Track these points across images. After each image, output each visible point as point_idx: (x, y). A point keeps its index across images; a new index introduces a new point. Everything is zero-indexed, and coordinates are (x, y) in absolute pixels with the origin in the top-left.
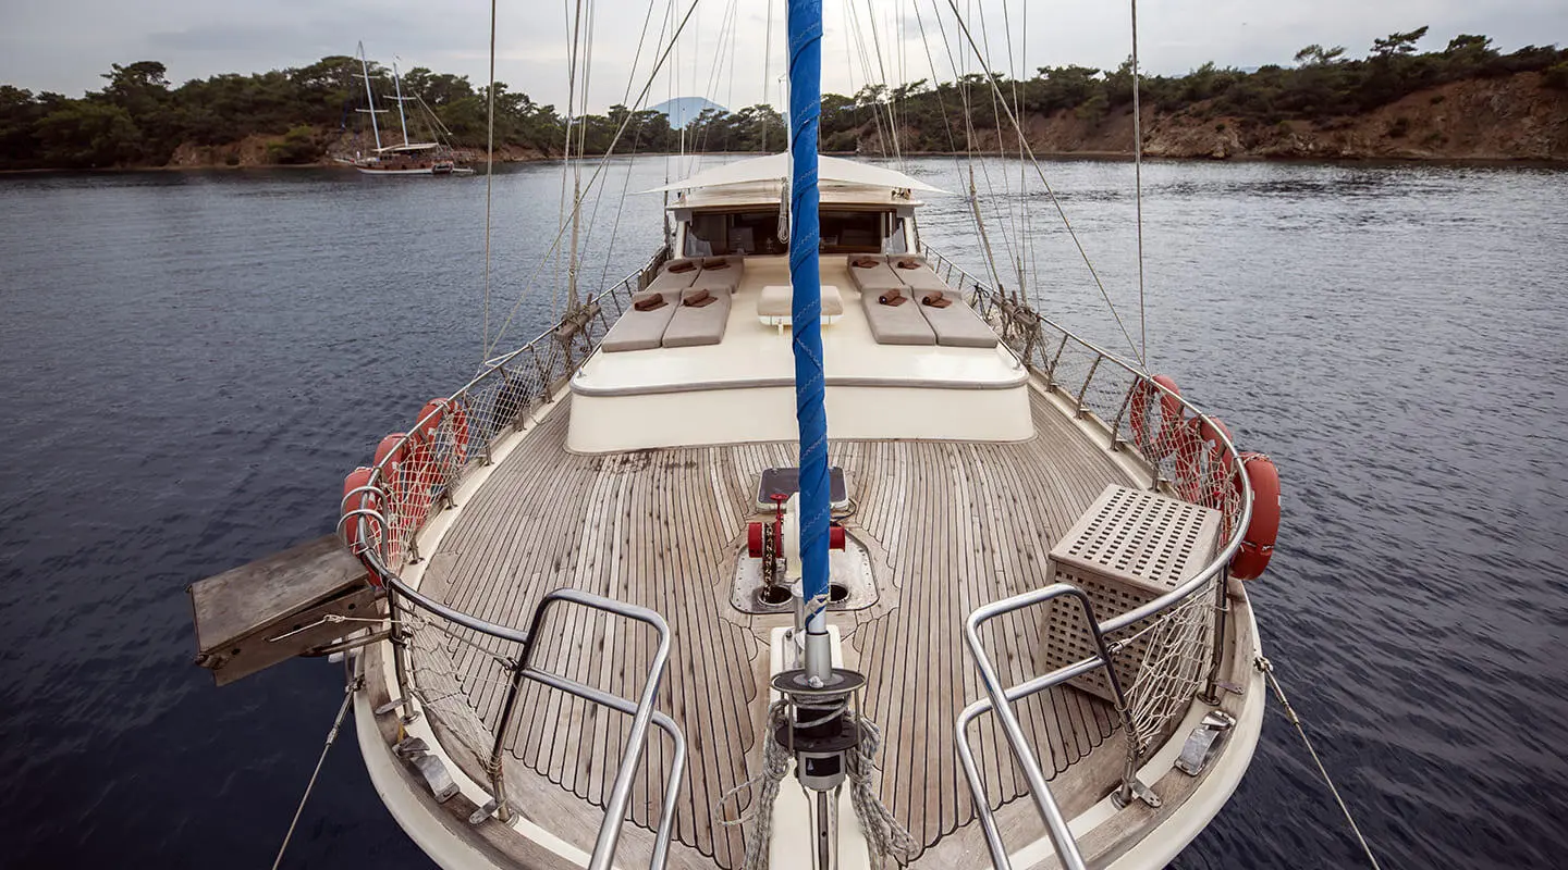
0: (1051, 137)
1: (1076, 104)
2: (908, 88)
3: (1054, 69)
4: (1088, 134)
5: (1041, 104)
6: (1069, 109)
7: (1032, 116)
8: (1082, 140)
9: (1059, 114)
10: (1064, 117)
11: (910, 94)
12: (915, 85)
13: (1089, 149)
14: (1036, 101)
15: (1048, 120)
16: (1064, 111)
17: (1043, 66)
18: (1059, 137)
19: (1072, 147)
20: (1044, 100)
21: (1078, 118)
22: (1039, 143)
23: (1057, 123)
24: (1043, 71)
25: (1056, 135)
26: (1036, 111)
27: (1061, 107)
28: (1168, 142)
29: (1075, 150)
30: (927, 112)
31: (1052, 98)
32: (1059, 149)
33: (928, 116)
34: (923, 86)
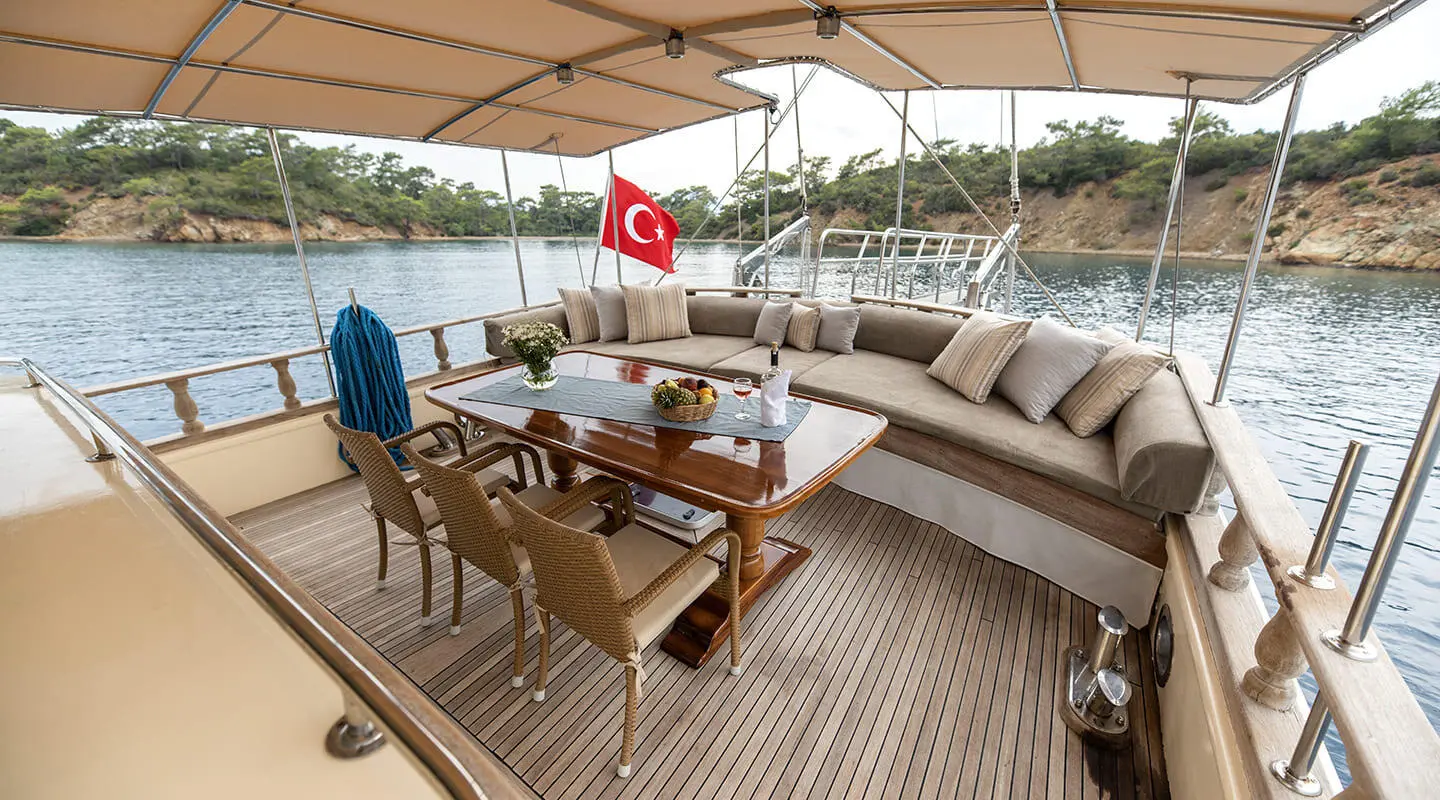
0: (1067, 227)
1: (1111, 175)
2: (857, 161)
3: (1072, 125)
4: (1134, 222)
5: (1052, 176)
6: (1098, 182)
7: (1036, 193)
8: (1124, 232)
9: (1082, 190)
10: (1089, 195)
11: (862, 169)
12: (868, 156)
13: (1137, 247)
14: (1044, 171)
15: (1062, 200)
16: (1090, 185)
17: (1055, 121)
18: (1082, 227)
19: (1106, 241)
20: (1054, 169)
21: (1116, 197)
22: (1046, 235)
23: (1078, 203)
24: (1054, 128)
25: (1076, 223)
26: (1042, 186)
27: (1083, 180)
28: (1353, 237)
29: (1112, 246)
30: (877, 190)
31: (1070, 167)
32: (1082, 245)
33: (880, 196)
34: (876, 159)
